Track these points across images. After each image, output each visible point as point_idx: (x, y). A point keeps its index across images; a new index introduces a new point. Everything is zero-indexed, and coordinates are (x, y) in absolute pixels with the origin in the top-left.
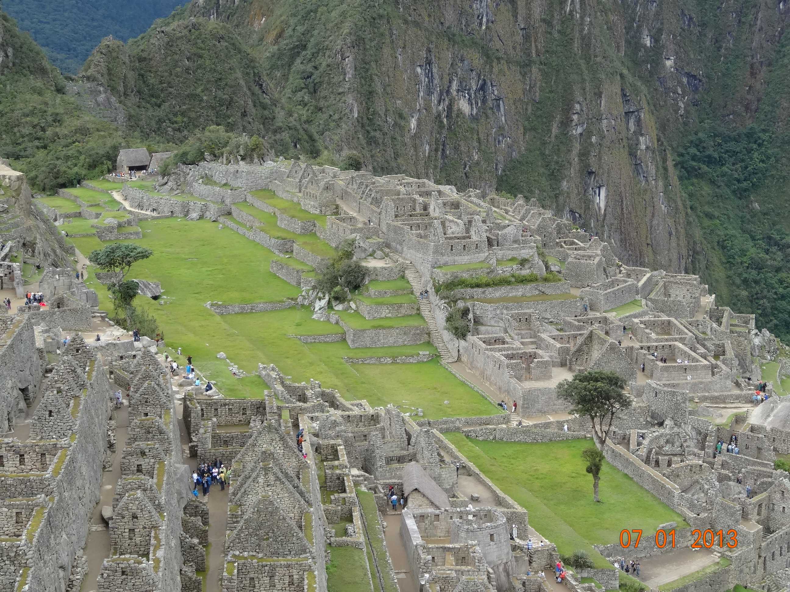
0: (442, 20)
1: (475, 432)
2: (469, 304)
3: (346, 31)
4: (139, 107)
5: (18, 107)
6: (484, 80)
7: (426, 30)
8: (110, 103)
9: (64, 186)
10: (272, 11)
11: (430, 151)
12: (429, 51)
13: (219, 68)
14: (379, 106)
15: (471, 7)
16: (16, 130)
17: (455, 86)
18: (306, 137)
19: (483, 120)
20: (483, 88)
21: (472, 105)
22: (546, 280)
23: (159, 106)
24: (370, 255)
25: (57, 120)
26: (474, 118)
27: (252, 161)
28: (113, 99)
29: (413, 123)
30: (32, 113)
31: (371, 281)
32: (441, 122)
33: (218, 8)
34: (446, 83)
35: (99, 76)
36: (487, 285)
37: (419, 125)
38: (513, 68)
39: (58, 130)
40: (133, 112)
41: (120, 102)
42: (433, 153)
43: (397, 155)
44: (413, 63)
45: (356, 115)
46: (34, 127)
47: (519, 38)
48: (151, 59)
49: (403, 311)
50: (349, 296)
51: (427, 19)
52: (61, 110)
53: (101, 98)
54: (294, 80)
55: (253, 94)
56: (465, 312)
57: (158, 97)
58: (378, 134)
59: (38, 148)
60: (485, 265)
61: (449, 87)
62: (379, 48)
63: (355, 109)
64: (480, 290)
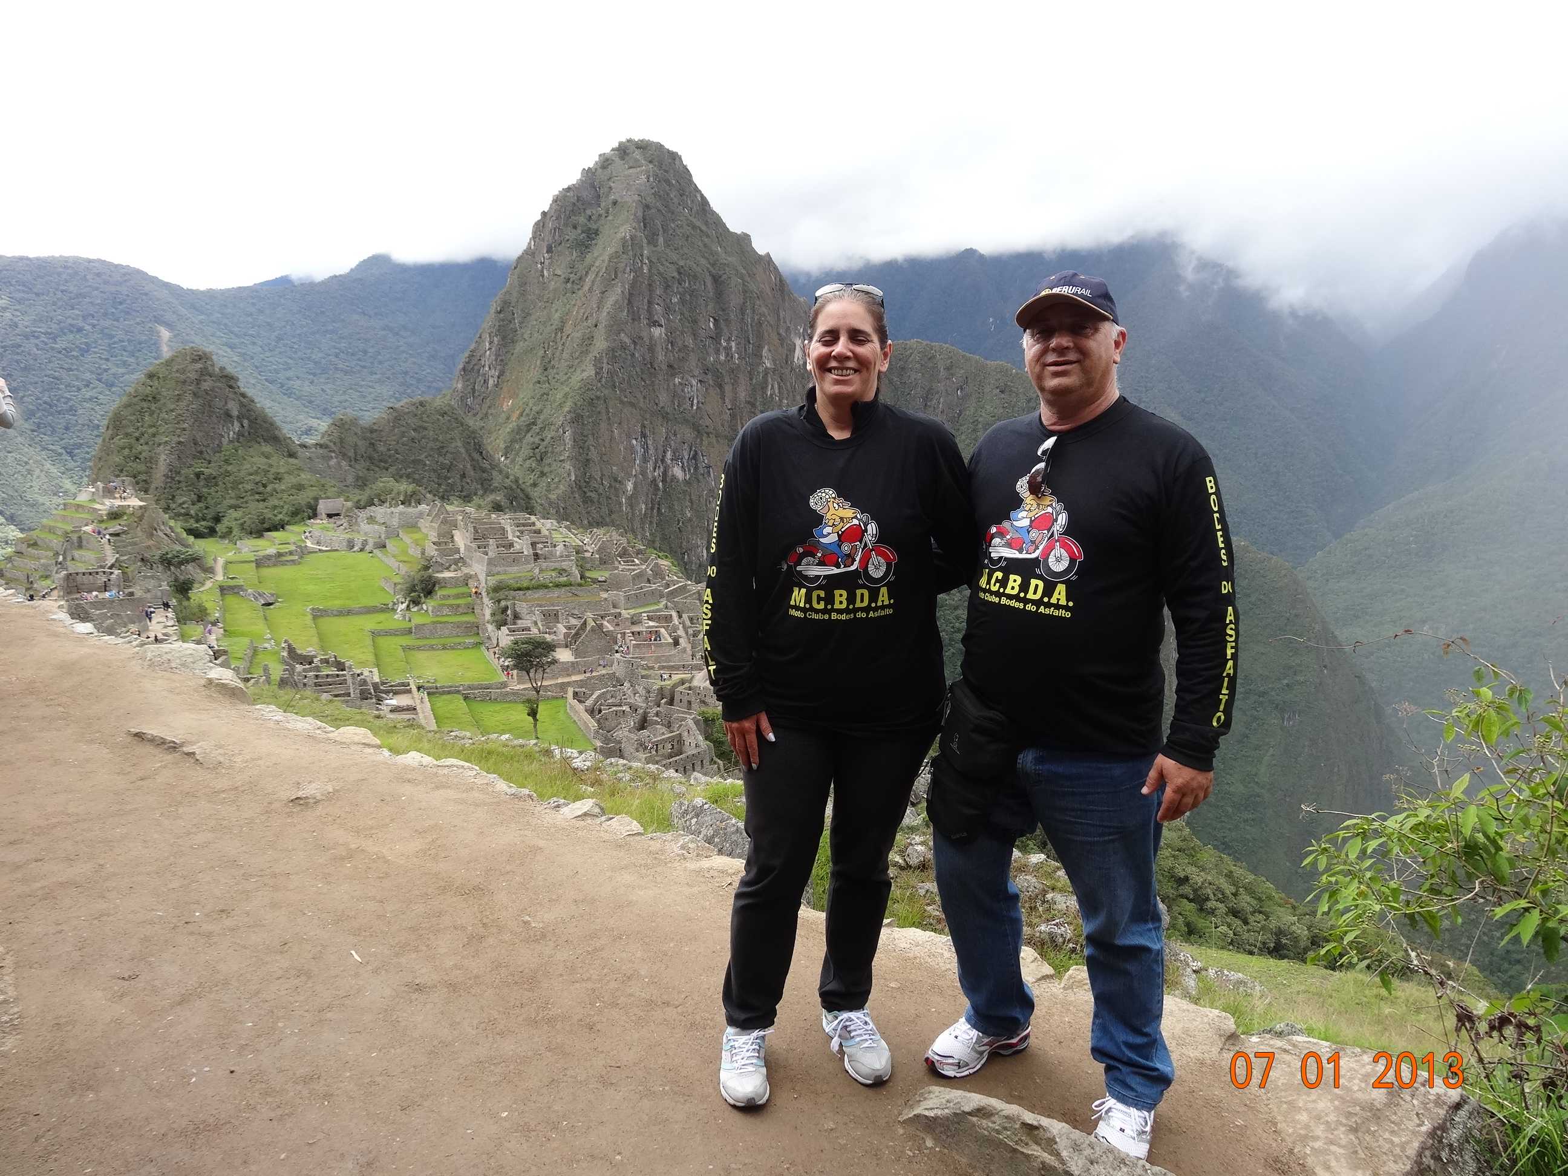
0: (657, 401)
1: (473, 694)
2: (509, 603)
3: (566, 409)
4: (368, 469)
5: (245, 467)
6: (695, 451)
7: (641, 409)
8: (341, 467)
9: (269, 530)
10: (518, 395)
11: (646, 509)
12: (643, 426)
13: (440, 438)
14: (595, 472)
15: (683, 391)
16: (240, 486)
17: (669, 455)
18: (522, 495)
19: (695, 485)
20: (695, 457)
21: (685, 471)
22: (580, 585)
23: (387, 470)
24: (447, 568)
25: (278, 478)
26: (687, 483)
27: (410, 505)
28: (344, 463)
29: (630, 486)
30: (256, 473)
31: (441, 588)
32: (657, 486)
33: (474, 392)
34: (660, 452)
35: (331, 444)
36: (528, 589)
37: (635, 488)
38: (722, 441)
39: (276, 486)
40: (361, 474)
41: (350, 466)
42: (649, 512)
43: (611, 512)
44: (629, 437)
45: (573, 479)
46: (257, 483)
47: (727, 417)
48: (381, 431)
49: (461, 610)
50: (423, 600)
51: (642, 400)
52: (282, 470)
53: (333, 462)
54: (526, 451)
55: (473, 460)
56: (506, 608)
57: (386, 462)
58: (593, 495)
59: (258, 501)
60: (530, 574)
61: (664, 456)
62: (596, 424)
63: (573, 474)
64: (521, 592)
